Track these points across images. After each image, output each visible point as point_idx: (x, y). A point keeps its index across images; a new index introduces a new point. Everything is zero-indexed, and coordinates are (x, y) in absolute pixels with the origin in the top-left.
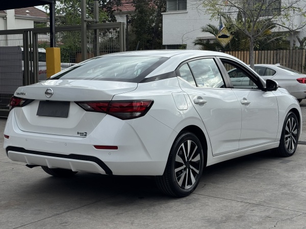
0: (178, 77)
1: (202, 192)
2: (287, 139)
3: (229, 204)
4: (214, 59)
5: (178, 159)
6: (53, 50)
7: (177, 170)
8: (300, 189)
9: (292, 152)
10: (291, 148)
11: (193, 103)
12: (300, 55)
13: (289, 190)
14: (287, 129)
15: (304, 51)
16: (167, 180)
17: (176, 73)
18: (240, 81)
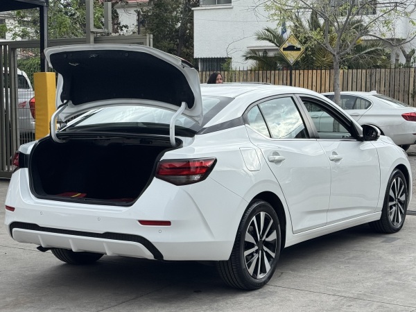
0: (247, 125)
1: (279, 283)
2: (391, 207)
3: (317, 298)
4: (292, 97)
5: (249, 238)
6: (45, 76)
7: (247, 253)
8: (410, 278)
9: (399, 226)
10: (398, 221)
11: (267, 160)
12: (407, 76)
13: (396, 279)
14: (391, 193)
15: (412, 70)
16: (234, 267)
17: (243, 120)
18: (317, 118)
